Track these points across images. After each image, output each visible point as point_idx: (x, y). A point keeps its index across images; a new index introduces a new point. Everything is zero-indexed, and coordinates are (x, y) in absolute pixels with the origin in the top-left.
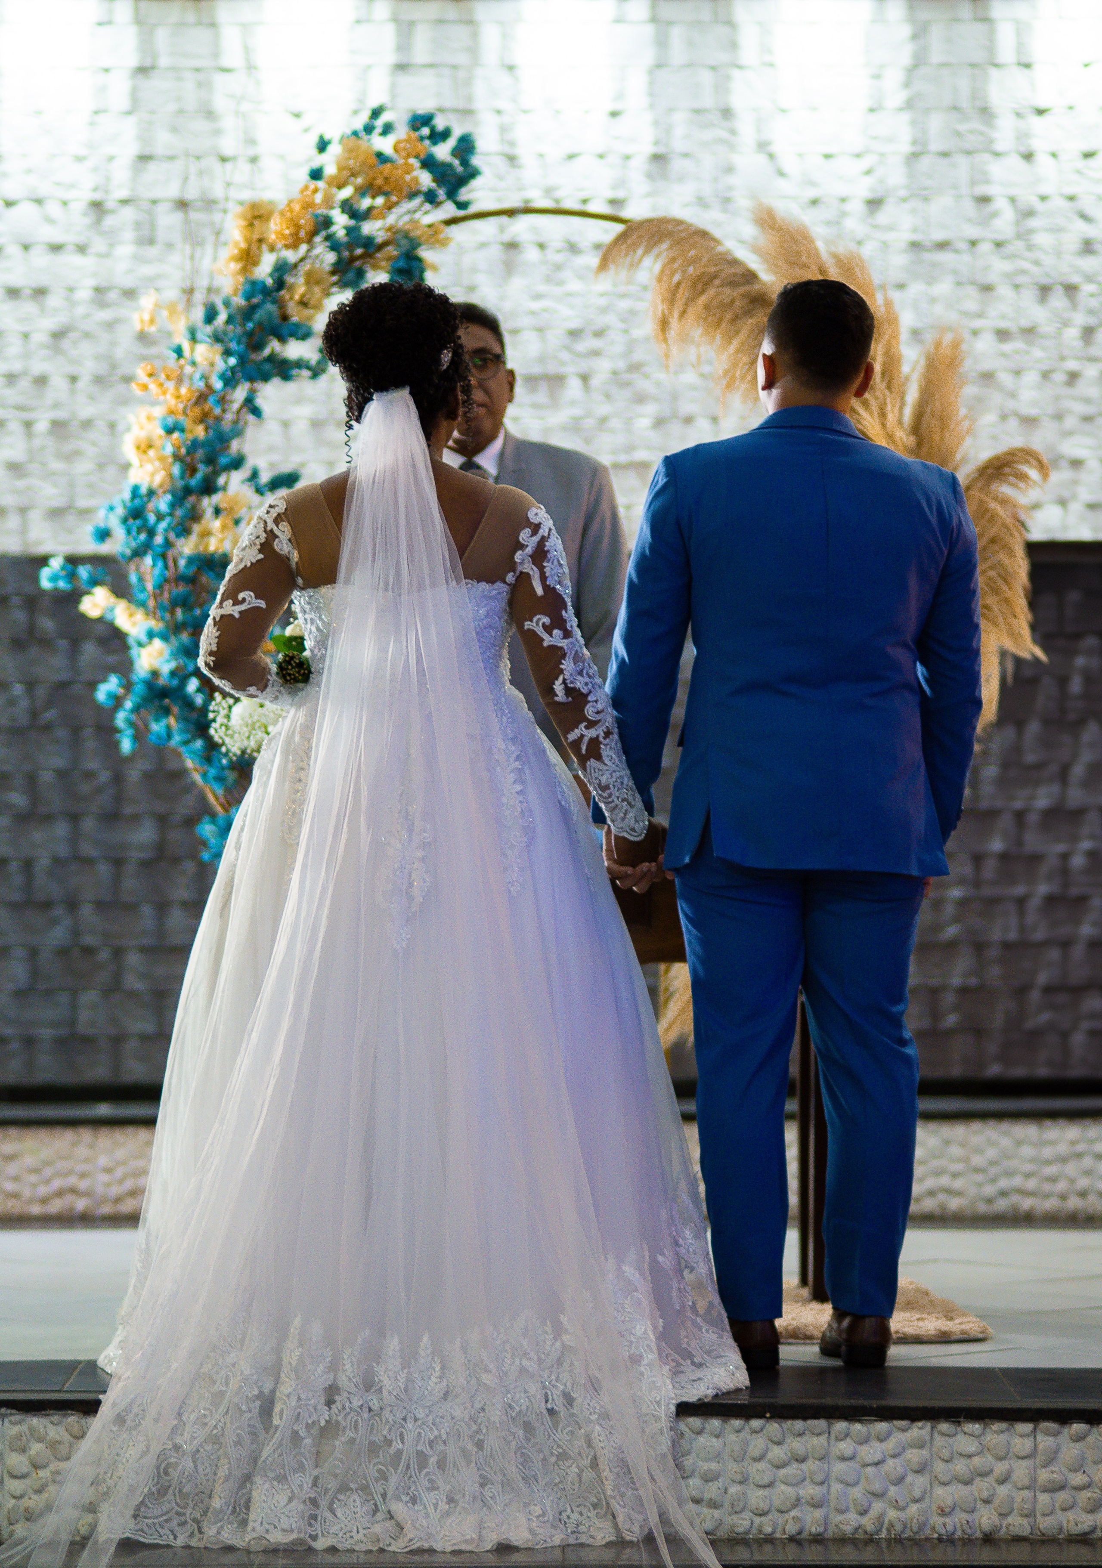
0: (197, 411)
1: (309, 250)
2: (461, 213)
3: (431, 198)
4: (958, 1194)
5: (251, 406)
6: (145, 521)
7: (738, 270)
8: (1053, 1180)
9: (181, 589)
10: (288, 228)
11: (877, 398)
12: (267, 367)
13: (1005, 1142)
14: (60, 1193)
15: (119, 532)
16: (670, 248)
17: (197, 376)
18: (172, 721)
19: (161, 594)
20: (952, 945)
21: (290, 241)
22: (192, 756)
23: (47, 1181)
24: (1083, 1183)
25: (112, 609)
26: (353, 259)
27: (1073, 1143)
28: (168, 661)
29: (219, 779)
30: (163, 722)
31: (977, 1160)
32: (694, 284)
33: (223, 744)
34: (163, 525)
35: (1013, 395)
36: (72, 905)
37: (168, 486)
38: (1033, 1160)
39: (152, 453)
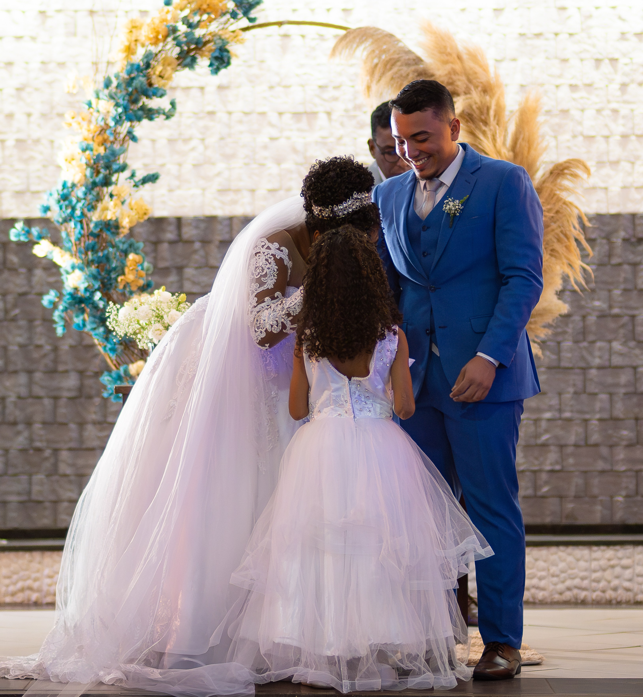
0: (100, 138)
1: (164, 46)
2: (251, 24)
3: (234, 15)
4: (543, 589)
5: (131, 136)
6: (70, 202)
7: (411, 57)
8: (598, 581)
9: (91, 241)
10: (152, 34)
11: (491, 130)
12: (140, 113)
13: (570, 559)
14: (22, 590)
15: (55, 207)
16: (373, 43)
17: (100, 118)
18: (86, 316)
19: (80, 244)
20: (544, 445)
21: (153, 41)
22: (98, 337)
23: (15, 583)
24: (615, 582)
25: (51, 253)
26: (189, 51)
27: (609, 560)
28: (83, 283)
29: (113, 350)
30: (81, 317)
31: (553, 569)
32: (385, 65)
33: (114, 331)
34: (80, 205)
35: (580, 123)
36: (29, 424)
37: (83, 182)
38: (586, 570)
39: (74, 162)
